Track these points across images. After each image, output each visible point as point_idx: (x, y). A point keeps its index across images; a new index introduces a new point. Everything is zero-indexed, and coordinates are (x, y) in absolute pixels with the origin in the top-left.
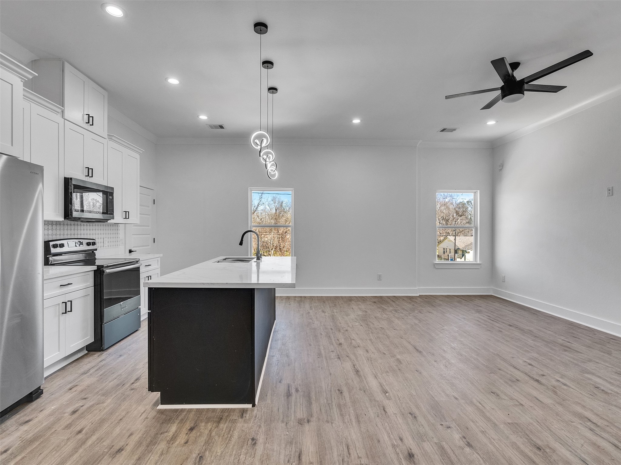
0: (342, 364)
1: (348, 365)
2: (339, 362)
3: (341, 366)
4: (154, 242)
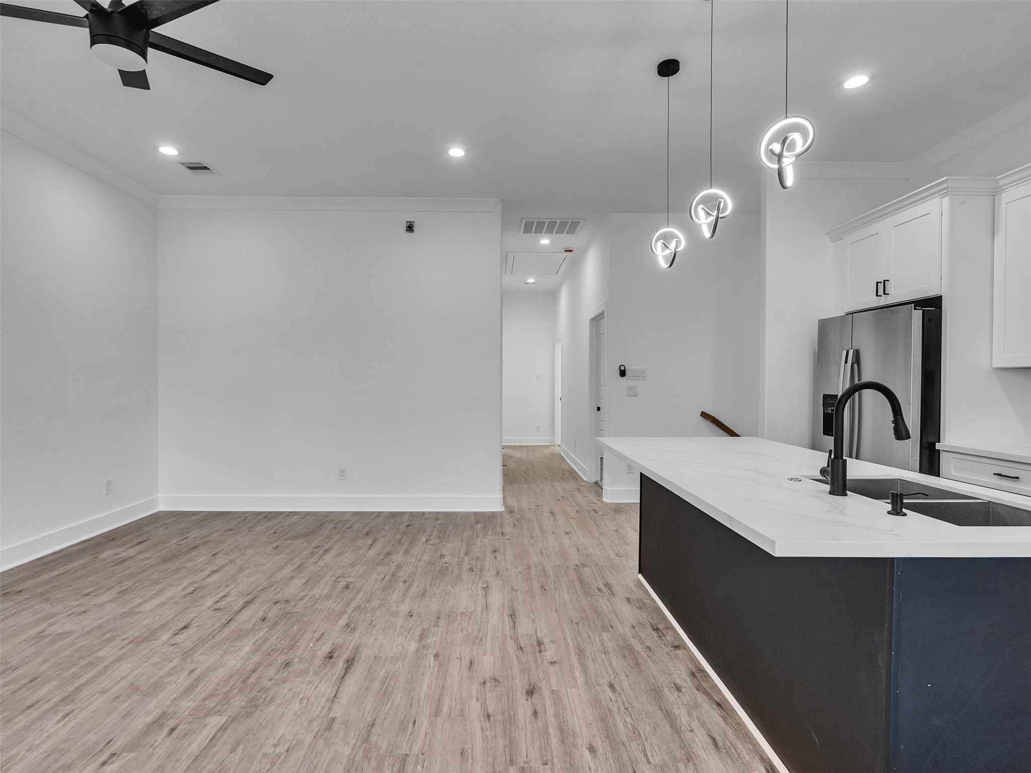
0: (536, 631)
1: (525, 627)
2: (541, 633)
3: (538, 626)
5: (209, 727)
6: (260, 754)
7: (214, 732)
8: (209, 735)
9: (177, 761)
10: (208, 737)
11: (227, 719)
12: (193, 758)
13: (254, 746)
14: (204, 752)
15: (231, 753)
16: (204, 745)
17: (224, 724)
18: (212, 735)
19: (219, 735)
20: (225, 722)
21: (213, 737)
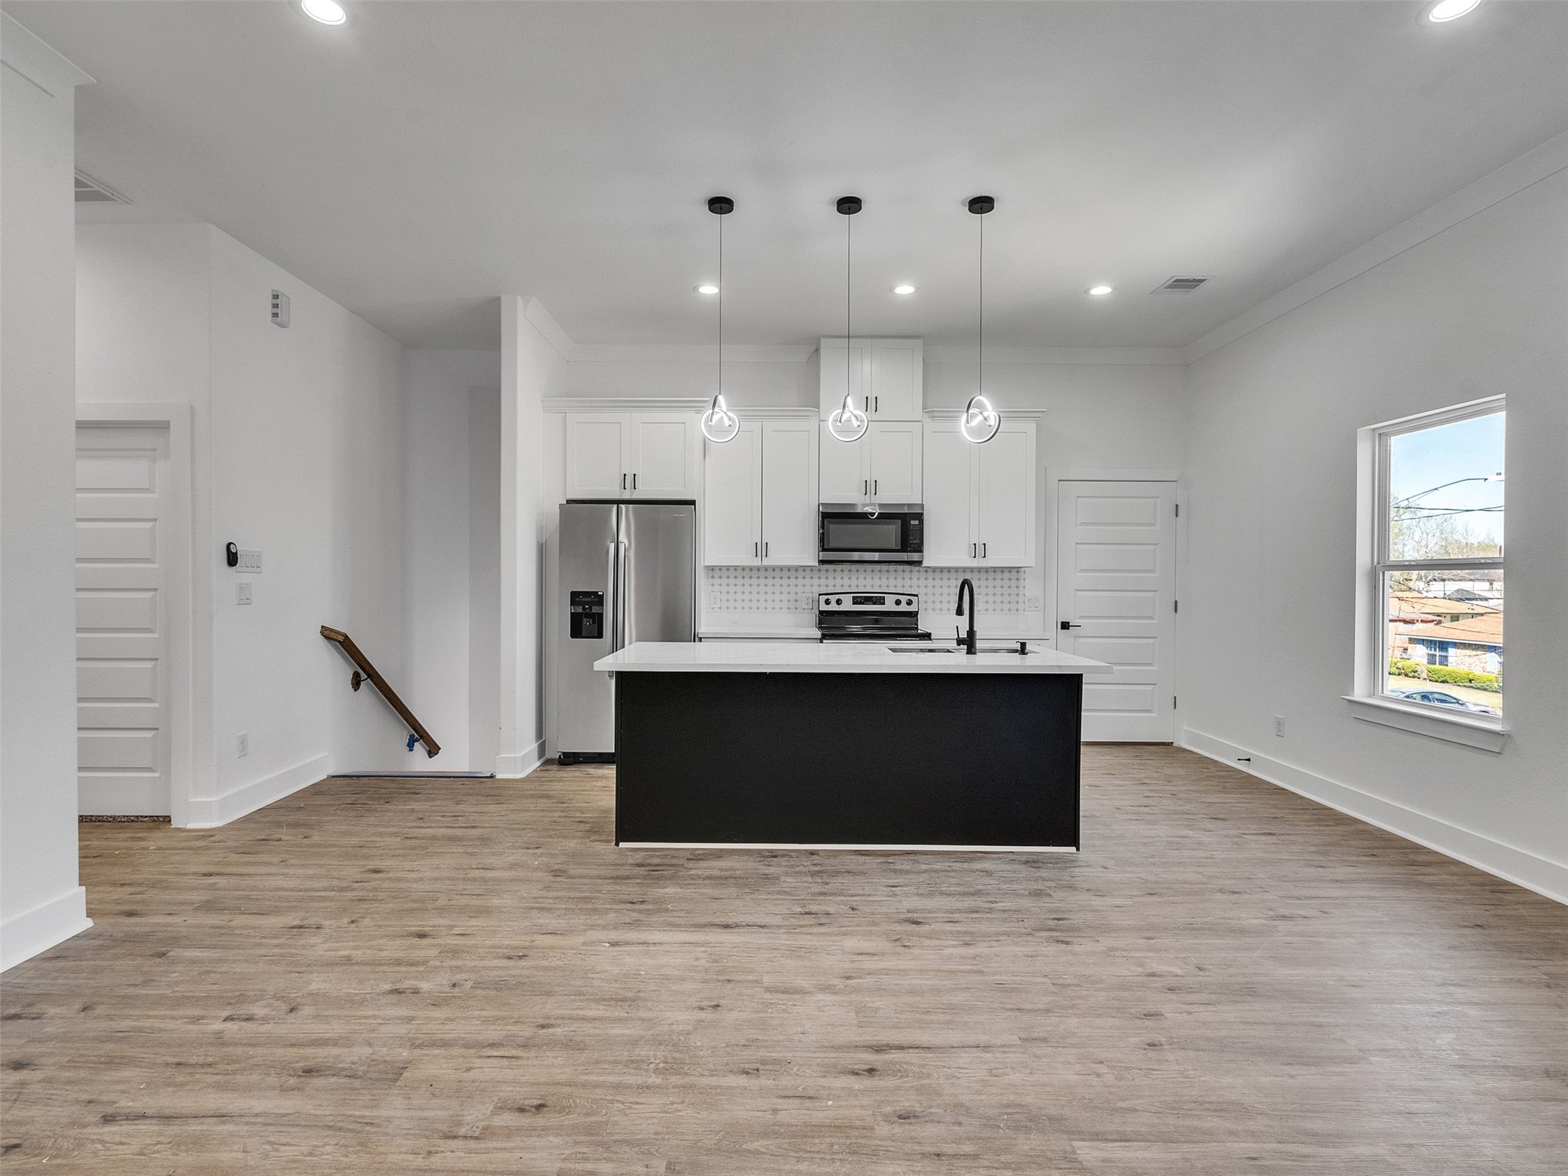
4: (1176, 611)
5: (1106, 1155)
6: (1120, 1084)
7: (1111, 1144)
8: (1120, 1147)
9: (1187, 1160)
10: (1124, 1147)
11: (1077, 1140)
12: (1171, 1145)
13: (1111, 1093)
14: (1152, 1138)
15: (1138, 1111)
16: (1142, 1144)
17: (1090, 1140)
18: (1118, 1144)
19: (1115, 1137)
20: (1083, 1140)
21: (1121, 1141)
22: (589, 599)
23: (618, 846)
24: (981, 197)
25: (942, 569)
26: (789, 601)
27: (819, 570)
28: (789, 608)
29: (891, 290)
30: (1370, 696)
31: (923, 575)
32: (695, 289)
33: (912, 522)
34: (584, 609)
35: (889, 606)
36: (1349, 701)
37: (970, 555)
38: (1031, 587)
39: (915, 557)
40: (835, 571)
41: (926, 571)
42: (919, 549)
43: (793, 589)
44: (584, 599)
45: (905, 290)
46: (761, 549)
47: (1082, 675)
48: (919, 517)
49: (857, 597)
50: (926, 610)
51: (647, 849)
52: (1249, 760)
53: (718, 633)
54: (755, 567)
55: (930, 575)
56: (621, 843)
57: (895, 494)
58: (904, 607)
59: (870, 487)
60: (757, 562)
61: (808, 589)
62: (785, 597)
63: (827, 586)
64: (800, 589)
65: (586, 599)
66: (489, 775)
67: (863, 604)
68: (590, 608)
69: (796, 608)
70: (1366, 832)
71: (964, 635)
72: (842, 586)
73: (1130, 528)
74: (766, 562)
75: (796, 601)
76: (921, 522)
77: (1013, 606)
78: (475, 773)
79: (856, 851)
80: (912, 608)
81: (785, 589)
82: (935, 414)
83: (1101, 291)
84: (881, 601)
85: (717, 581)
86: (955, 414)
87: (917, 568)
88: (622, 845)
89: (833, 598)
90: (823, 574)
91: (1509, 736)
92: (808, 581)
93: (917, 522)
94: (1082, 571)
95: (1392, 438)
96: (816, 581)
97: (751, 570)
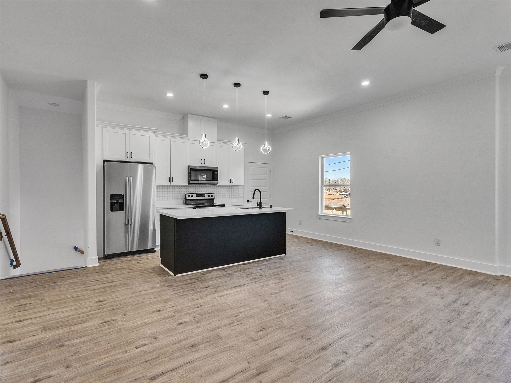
4: (271, 197)
22: (118, 197)
23: (176, 276)
24: (267, 91)
25: (224, 186)
26: (175, 196)
27: (189, 187)
28: (175, 199)
29: (222, 106)
30: (321, 214)
31: (217, 188)
32: (165, 94)
33: (215, 172)
34: (116, 201)
35: (206, 197)
36: (318, 215)
37: (229, 182)
38: (240, 191)
39: (216, 182)
40: (191, 186)
41: (218, 187)
42: (217, 180)
43: (176, 192)
44: (116, 197)
45: (226, 106)
46: (171, 179)
47: (286, 212)
48: (217, 171)
49: (197, 195)
50: (216, 198)
51: (187, 275)
52: (292, 231)
53: (162, 207)
54: (169, 185)
55: (219, 188)
56: (176, 275)
57: (209, 164)
58: (210, 198)
59: (203, 161)
60: (169, 184)
61: (181, 192)
62: (174, 195)
63: (189, 191)
64: (178, 192)
65: (117, 197)
66: (85, 266)
67: (199, 197)
68: (118, 200)
69: (177, 199)
70: (324, 242)
71: (259, 204)
72: (191, 191)
73: (256, 175)
74: (172, 184)
75: (177, 196)
76: (218, 173)
77: (236, 196)
78: (76, 267)
79: (241, 264)
80: (213, 198)
81: (174, 192)
82: (220, 141)
83: (269, 115)
84: (204, 196)
85: (159, 190)
86: (231, 143)
87: (215, 186)
88: (177, 275)
89: (191, 195)
90: (190, 188)
91: (352, 219)
92: (181, 190)
93: (216, 172)
94: (252, 186)
95: (325, 158)
96: (183, 190)
97: (167, 186)
